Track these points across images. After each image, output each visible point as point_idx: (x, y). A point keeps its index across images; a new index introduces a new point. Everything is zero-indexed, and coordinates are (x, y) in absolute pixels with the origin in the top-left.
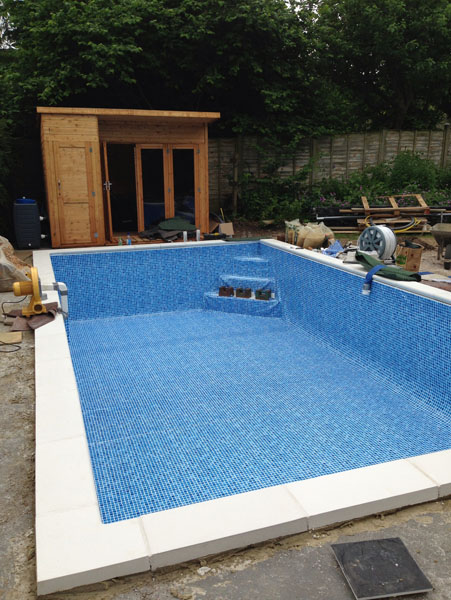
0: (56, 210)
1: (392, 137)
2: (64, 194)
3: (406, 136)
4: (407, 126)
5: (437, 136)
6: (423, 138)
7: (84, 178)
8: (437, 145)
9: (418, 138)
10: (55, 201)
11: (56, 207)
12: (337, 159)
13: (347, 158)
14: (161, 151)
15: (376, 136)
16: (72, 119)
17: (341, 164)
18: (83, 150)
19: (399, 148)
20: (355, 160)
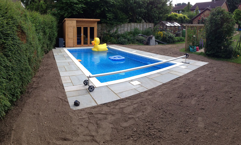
0: (67, 40)
1: (133, 24)
3: (136, 24)
4: (136, 22)
5: (141, 24)
7: (72, 33)
8: (141, 26)
9: (138, 25)
10: (67, 38)
12: (122, 29)
13: (124, 29)
15: (130, 24)
16: (72, 21)
17: (123, 30)
19: (134, 27)
20: (126, 29)
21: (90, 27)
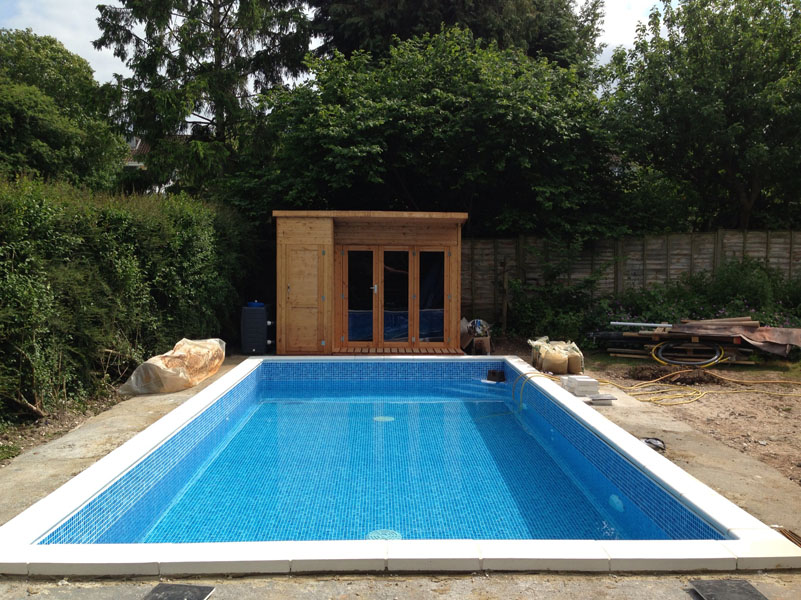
0: (284, 314)
2: (293, 298)
3: (755, 237)
7: (314, 281)
10: (283, 306)
11: (284, 311)
13: (667, 264)
14: (407, 253)
15: (709, 237)
16: (307, 221)
17: (658, 271)
18: (316, 253)
19: (744, 252)
21: (421, 253)
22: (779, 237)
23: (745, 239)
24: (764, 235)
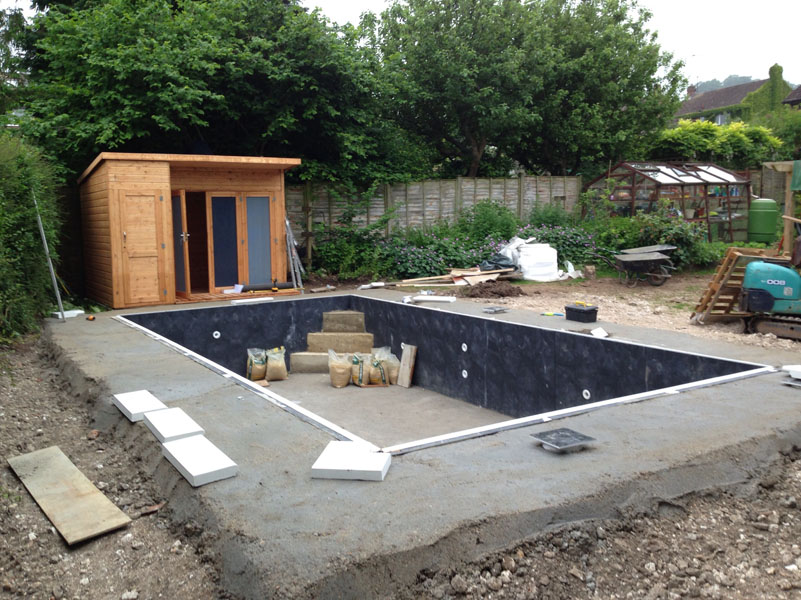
0: (120, 265)
2: (129, 246)
3: (482, 183)
5: (512, 184)
6: (499, 186)
7: (152, 229)
8: (512, 194)
9: (494, 186)
10: (119, 256)
11: (120, 261)
14: (234, 198)
15: (451, 184)
16: (140, 165)
18: (152, 199)
19: (475, 196)
21: (247, 198)
22: (498, 183)
23: (476, 185)
24: (487, 181)
